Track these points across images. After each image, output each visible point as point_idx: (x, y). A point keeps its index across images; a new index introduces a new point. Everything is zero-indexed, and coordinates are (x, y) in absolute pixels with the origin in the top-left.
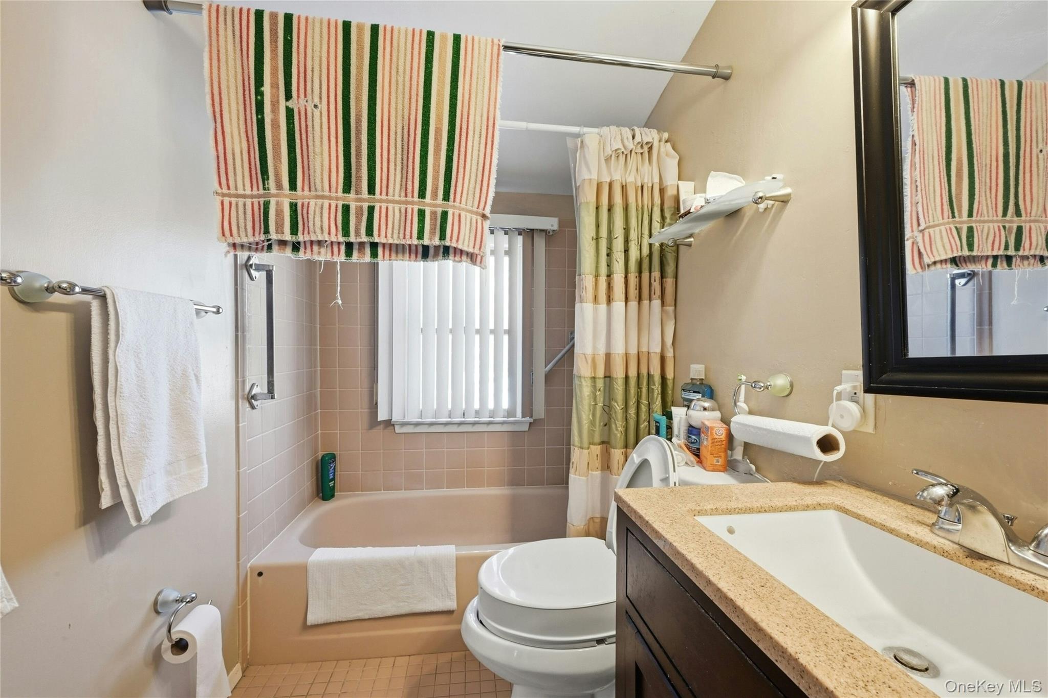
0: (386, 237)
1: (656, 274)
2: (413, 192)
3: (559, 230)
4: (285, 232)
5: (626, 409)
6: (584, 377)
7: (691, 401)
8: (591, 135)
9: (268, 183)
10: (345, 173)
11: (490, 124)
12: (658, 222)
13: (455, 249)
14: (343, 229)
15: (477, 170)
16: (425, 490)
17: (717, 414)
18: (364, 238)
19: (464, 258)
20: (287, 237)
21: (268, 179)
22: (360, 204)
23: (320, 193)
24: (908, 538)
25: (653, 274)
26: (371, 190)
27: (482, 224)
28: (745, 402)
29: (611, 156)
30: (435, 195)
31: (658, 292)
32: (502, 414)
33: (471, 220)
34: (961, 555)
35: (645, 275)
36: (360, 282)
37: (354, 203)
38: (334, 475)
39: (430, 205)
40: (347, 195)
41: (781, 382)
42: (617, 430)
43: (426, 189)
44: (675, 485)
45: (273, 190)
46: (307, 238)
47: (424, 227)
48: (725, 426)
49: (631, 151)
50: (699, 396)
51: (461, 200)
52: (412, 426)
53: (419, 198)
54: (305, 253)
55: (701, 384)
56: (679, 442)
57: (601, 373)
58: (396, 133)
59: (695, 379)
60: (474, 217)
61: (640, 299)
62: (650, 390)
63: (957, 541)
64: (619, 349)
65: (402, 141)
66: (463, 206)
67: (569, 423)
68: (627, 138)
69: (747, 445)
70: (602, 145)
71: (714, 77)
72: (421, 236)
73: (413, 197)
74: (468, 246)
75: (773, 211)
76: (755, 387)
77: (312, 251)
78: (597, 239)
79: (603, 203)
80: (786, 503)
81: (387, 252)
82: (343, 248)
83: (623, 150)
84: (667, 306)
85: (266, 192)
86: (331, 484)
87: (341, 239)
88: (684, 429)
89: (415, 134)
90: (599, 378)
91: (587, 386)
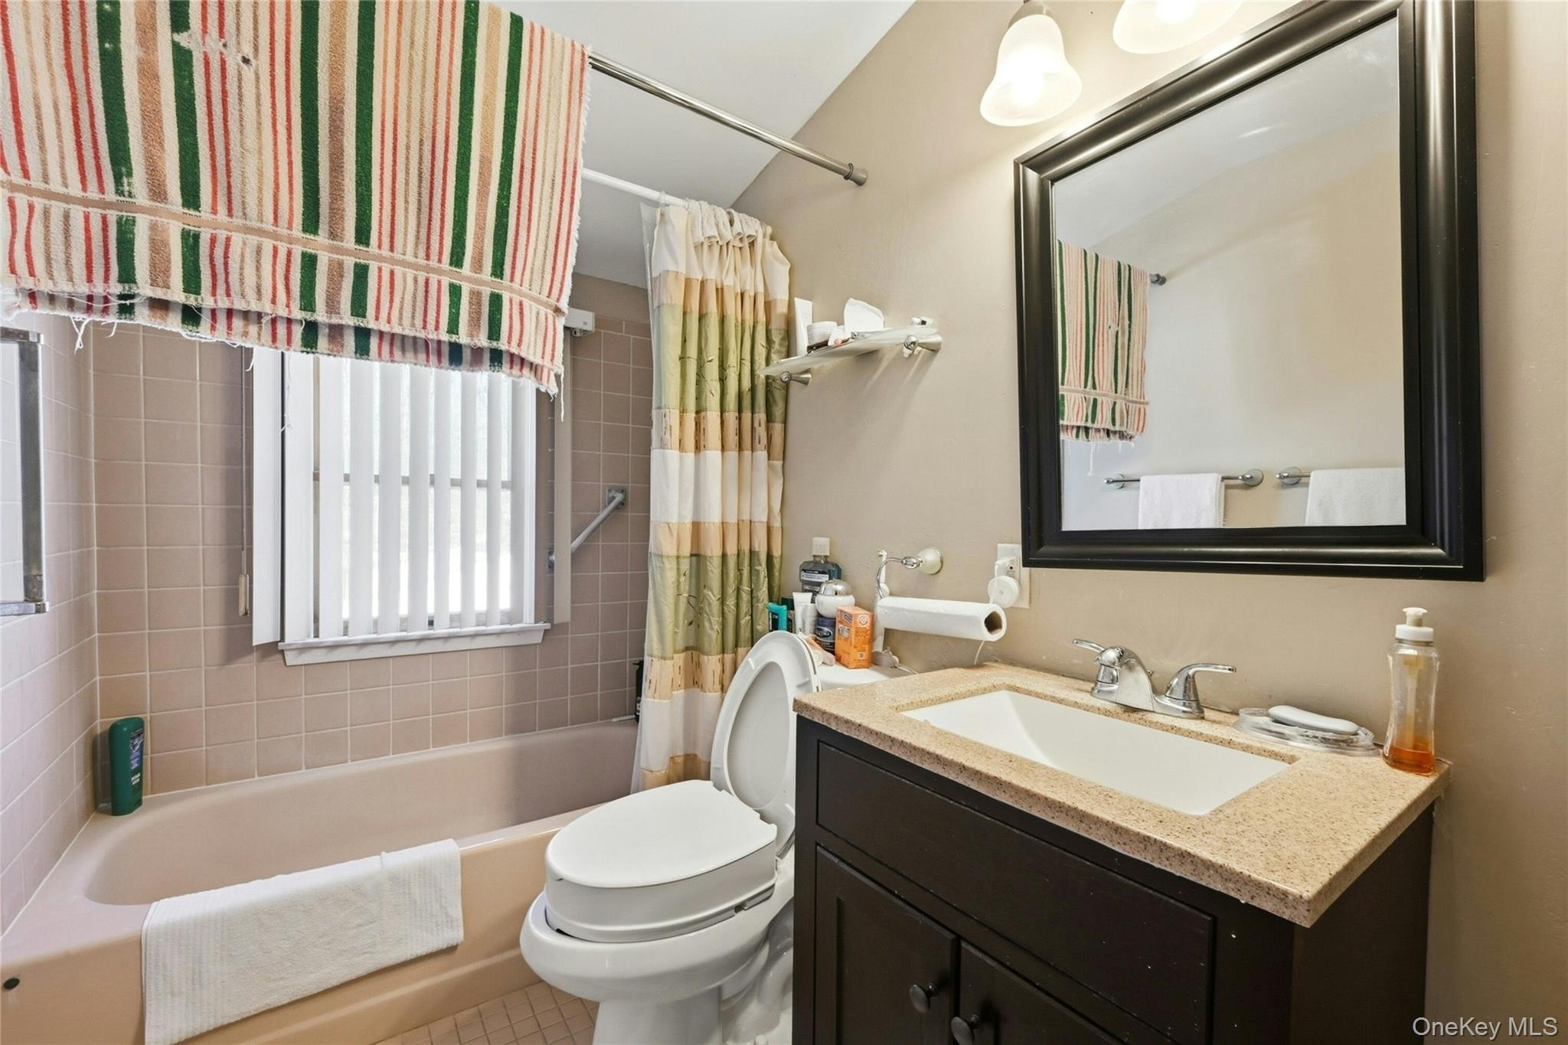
0: (389, 322)
1: (761, 416)
2: (441, 253)
3: (596, 331)
4: (171, 285)
5: (723, 600)
6: (668, 557)
7: (819, 584)
8: (679, 210)
9: (129, 184)
10: (305, 196)
11: (568, 172)
12: (763, 346)
13: (512, 355)
14: (302, 296)
15: (547, 237)
16: (350, 763)
17: (851, 599)
18: (348, 320)
19: (526, 371)
20: (177, 294)
21: (130, 174)
22: (340, 257)
23: (255, 224)
24: (1076, 705)
25: (756, 416)
26: (363, 235)
27: (554, 322)
28: (885, 583)
29: (702, 243)
30: (478, 266)
31: (764, 441)
32: (498, 618)
33: (538, 313)
34: (1120, 712)
35: (747, 415)
36: (201, 380)
37: (326, 253)
38: (141, 762)
39: (469, 280)
40: (311, 237)
41: (930, 557)
42: (712, 629)
43: (464, 254)
44: (818, 690)
45: (142, 197)
46: (223, 303)
47: (458, 314)
48: (867, 612)
49: (728, 244)
50: (825, 578)
51: (522, 281)
52: (324, 651)
53: (451, 264)
54: (213, 328)
55: (826, 562)
56: (807, 637)
57: (686, 550)
58: (408, 147)
59: (818, 556)
60: (543, 310)
61: (740, 448)
62: (752, 571)
63: (1114, 700)
64: (713, 517)
65: (420, 164)
66: (525, 289)
67: (642, 623)
68: (724, 224)
69: (888, 633)
70: (691, 229)
71: (846, 178)
72: (453, 328)
73: (440, 261)
74: (535, 354)
75: (919, 359)
76: (906, 564)
77: (229, 327)
78: (683, 358)
79: (693, 309)
80: (968, 688)
81: (386, 348)
82: (298, 331)
83: (718, 239)
84: (773, 460)
85: (122, 198)
86: (135, 780)
87: (297, 314)
88: (810, 619)
89: (446, 159)
90: (684, 557)
91: (671, 568)
